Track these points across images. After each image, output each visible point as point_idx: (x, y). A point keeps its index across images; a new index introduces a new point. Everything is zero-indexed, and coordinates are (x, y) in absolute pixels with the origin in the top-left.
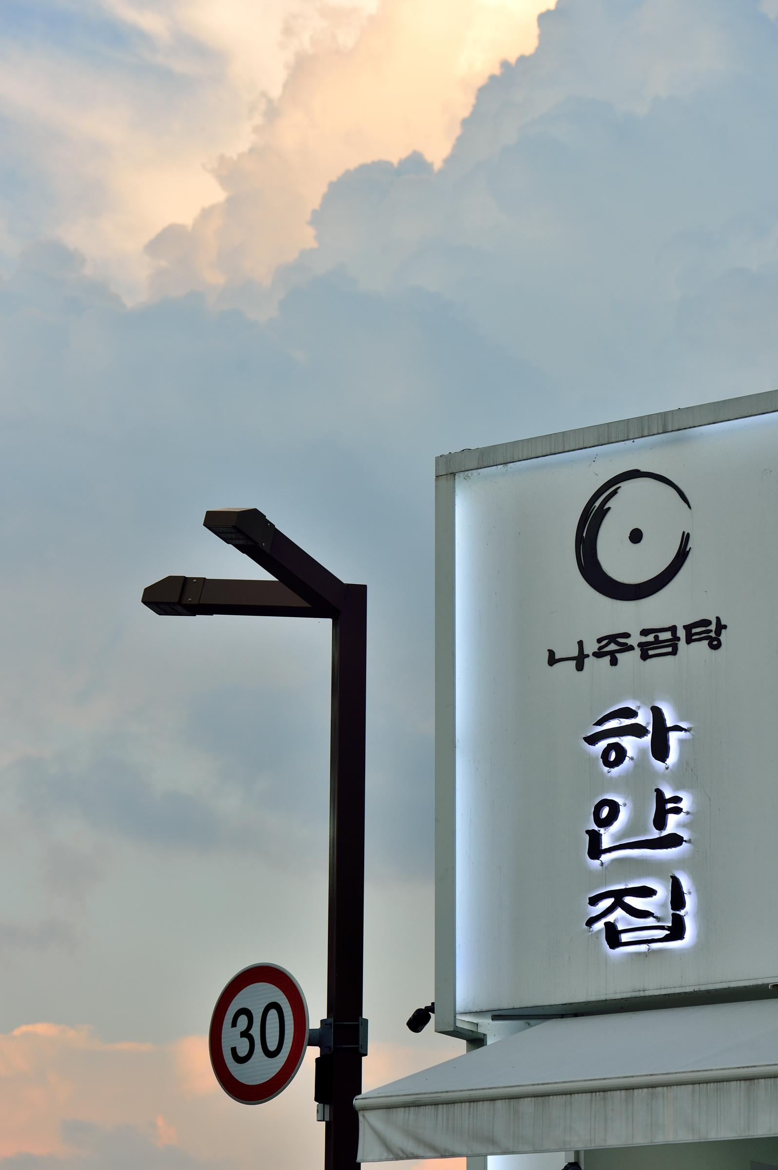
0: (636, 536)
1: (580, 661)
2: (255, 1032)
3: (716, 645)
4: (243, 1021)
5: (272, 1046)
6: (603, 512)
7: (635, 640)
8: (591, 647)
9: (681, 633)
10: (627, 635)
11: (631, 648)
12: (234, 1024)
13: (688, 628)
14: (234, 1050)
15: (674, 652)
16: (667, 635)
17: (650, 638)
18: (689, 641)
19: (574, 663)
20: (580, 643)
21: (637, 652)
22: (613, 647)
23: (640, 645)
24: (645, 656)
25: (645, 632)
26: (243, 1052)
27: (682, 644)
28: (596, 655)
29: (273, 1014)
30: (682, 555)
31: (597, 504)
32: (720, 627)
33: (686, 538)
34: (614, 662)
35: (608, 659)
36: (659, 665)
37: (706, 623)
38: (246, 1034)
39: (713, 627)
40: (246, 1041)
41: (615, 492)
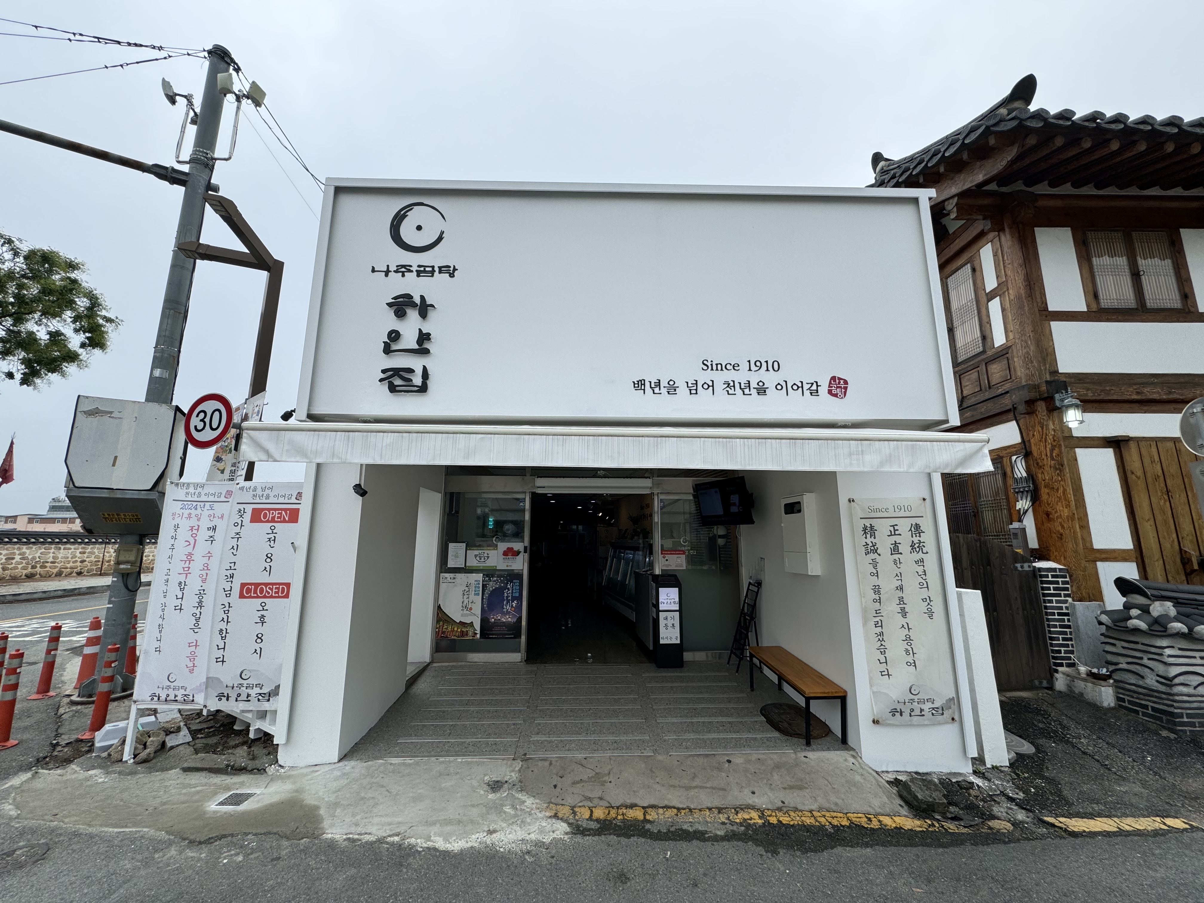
0: (419, 228)
1: (387, 273)
2: (207, 420)
3: (452, 275)
4: (202, 415)
5: (214, 426)
6: (405, 216)
7: (414, 268)
8: (393, 268)
9: (437, 269)
10: (411, 266)
11: (412, 271)
12: (197, 416)
13: (440, 268)
14: (196, 427)
15: (432, 276)
16: (430, 269)
17: (422, 269)
18: (440, 272)
19: (384, 273)
20: (388, 266)
21: (415, 273)
22: (403, 270)
23: (417, 271)
24: (418, 276)
25: (419, 266)
26: (199, 428)
27: (436, 273)
28: (395, 272)
29: (217, 414)
30: (440, 239)
31: (402, 213)
32: (455, 269)
33: (442, 233)
34: (403, 276)
35: (401, 274)
36: (425, 280)
37: (449, 267)
38: (202, 420)
39: (452, 269)
40: (202, 423)
41: (411, 209)
